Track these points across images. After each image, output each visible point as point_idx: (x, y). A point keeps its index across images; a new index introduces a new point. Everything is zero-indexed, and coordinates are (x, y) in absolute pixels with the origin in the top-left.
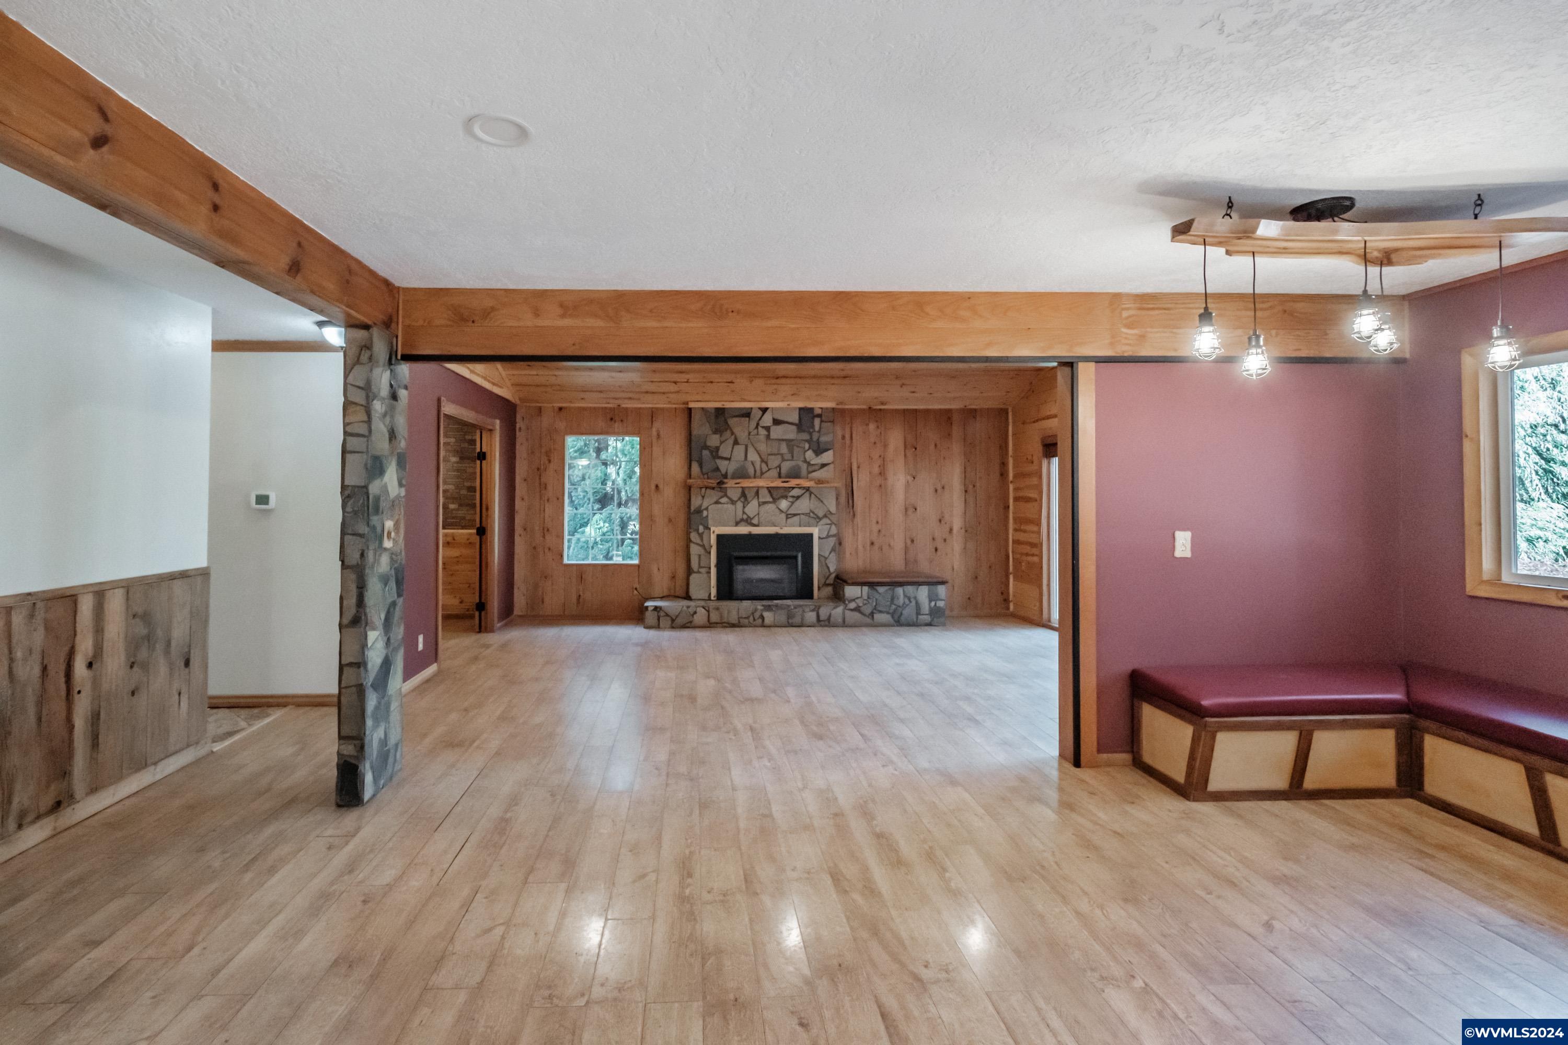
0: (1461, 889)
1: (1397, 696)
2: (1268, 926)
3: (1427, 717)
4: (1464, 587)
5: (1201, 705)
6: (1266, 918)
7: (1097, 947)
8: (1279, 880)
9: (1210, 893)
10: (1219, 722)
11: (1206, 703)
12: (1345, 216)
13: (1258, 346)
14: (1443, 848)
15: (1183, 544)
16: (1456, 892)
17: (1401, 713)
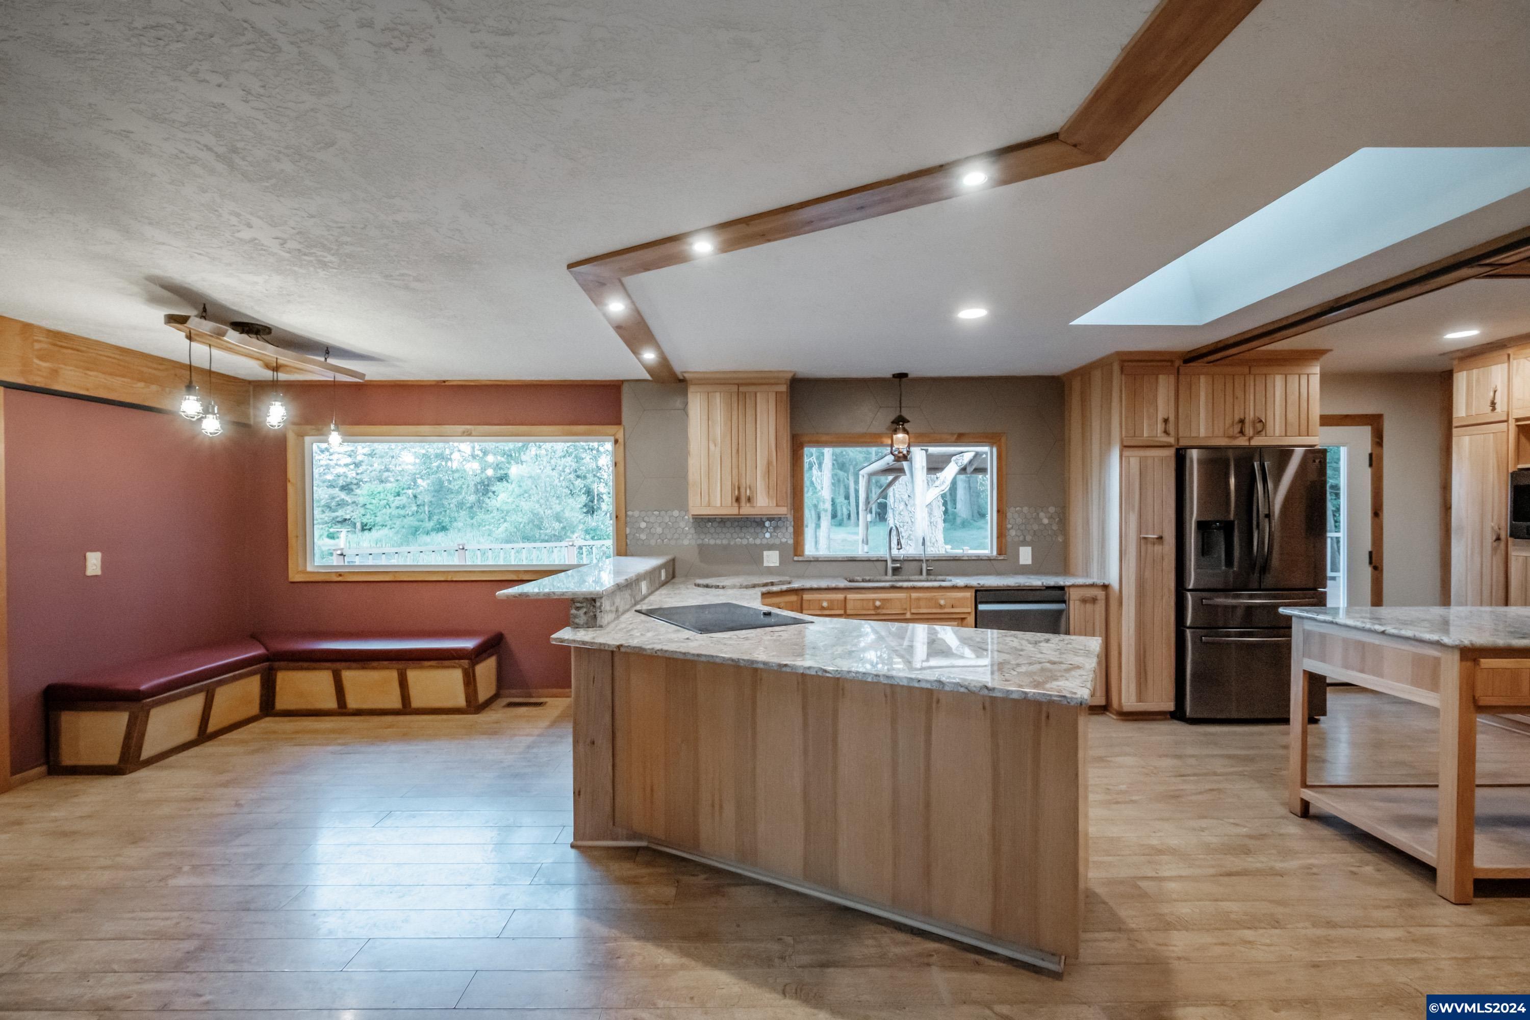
0: (316, 745)
1: (258, 651)
2: (238, 805)
3: (279, 660)
4: (287, 577)
5: (139, 691)
6: (234, 802)
7: (140, 872)
8: (226, 785)
9: (189, 810)
10: (153, 701)
11: (143, 687)
12: (265, 337)
13: (213, 413)
14: (297, 732)
15: (94, 563)
16: (315, 747)
17: (263, 662)
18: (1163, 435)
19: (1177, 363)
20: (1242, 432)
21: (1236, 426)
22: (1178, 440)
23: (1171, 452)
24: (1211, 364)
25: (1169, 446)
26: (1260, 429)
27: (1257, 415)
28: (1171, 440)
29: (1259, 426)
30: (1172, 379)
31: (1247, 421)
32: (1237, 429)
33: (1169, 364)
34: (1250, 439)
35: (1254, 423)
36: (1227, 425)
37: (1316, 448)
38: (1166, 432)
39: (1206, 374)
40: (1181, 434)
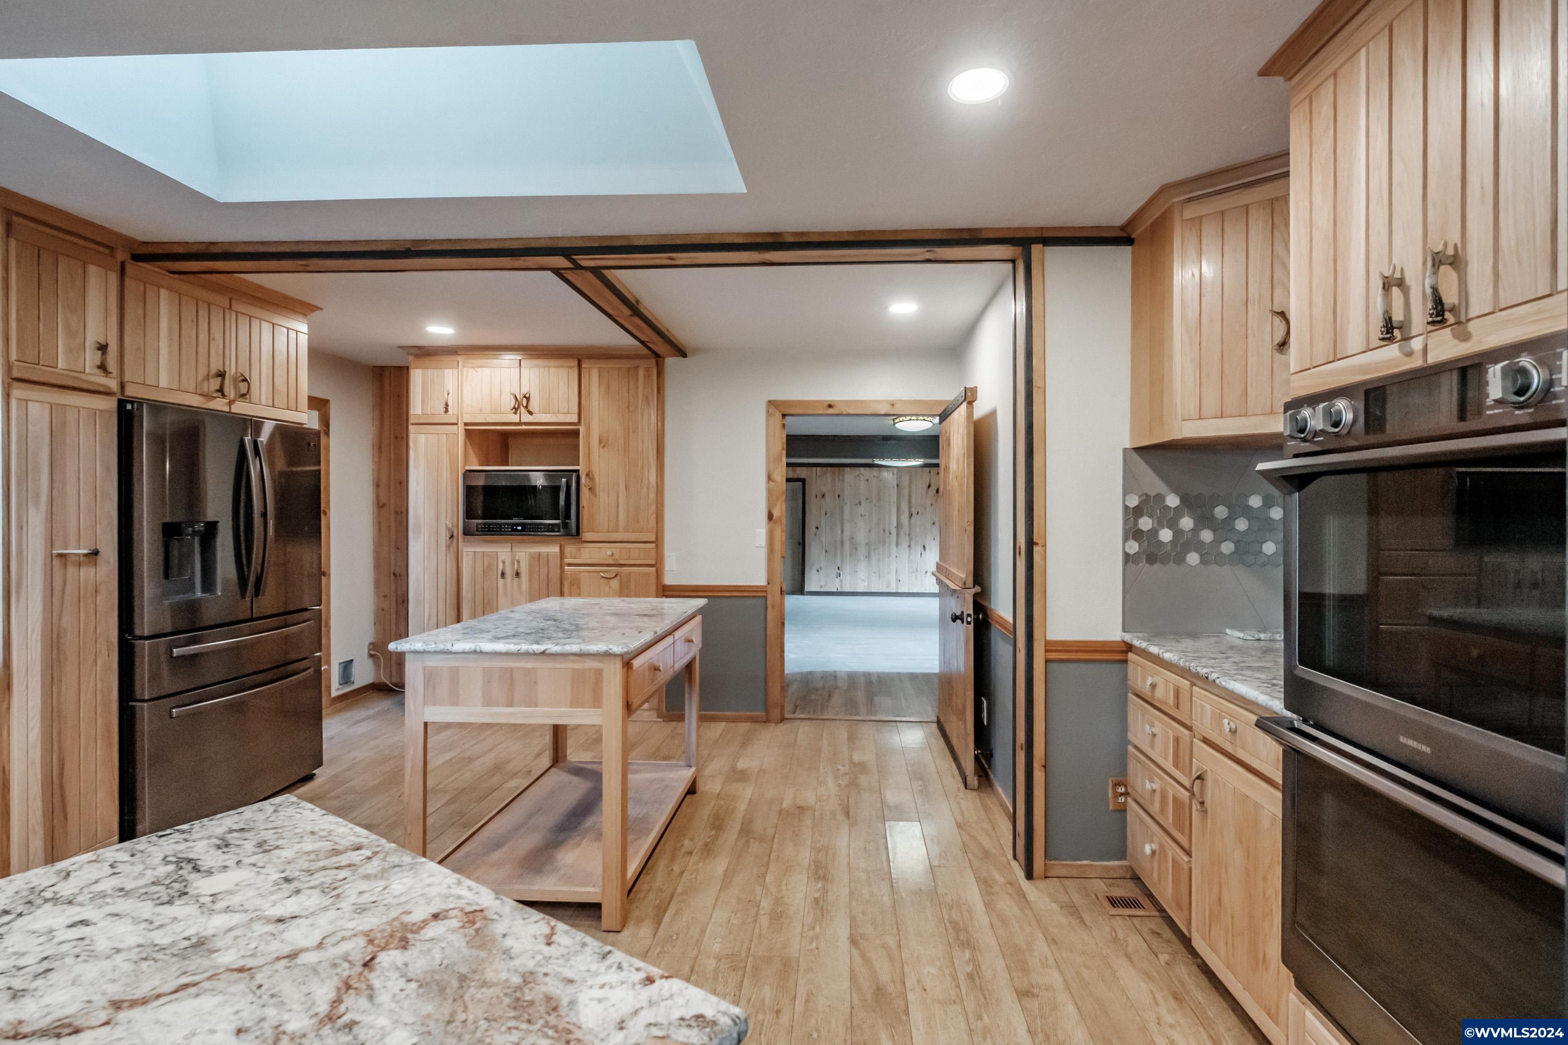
18: (97, 371)
19: (121, 256)
20: (221, 390)
21: (212, 381)
22: (122, 386)
23: (110, 404)
24: (176, 276)
25: (108, 393)
26: (244, 391)
27: (240, 370)
28: (113, 384)
29: (243, 387)
30: (113, 278)
31: (227, 376)
32: (215, 384)
33: (107, 251)
34: (230, 403)
35: (235, 379)
36: (200, 378)
37: (305, 426)
38: (103, 367)
39: (171, 289)
40: (127, 378)
